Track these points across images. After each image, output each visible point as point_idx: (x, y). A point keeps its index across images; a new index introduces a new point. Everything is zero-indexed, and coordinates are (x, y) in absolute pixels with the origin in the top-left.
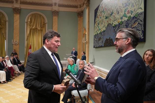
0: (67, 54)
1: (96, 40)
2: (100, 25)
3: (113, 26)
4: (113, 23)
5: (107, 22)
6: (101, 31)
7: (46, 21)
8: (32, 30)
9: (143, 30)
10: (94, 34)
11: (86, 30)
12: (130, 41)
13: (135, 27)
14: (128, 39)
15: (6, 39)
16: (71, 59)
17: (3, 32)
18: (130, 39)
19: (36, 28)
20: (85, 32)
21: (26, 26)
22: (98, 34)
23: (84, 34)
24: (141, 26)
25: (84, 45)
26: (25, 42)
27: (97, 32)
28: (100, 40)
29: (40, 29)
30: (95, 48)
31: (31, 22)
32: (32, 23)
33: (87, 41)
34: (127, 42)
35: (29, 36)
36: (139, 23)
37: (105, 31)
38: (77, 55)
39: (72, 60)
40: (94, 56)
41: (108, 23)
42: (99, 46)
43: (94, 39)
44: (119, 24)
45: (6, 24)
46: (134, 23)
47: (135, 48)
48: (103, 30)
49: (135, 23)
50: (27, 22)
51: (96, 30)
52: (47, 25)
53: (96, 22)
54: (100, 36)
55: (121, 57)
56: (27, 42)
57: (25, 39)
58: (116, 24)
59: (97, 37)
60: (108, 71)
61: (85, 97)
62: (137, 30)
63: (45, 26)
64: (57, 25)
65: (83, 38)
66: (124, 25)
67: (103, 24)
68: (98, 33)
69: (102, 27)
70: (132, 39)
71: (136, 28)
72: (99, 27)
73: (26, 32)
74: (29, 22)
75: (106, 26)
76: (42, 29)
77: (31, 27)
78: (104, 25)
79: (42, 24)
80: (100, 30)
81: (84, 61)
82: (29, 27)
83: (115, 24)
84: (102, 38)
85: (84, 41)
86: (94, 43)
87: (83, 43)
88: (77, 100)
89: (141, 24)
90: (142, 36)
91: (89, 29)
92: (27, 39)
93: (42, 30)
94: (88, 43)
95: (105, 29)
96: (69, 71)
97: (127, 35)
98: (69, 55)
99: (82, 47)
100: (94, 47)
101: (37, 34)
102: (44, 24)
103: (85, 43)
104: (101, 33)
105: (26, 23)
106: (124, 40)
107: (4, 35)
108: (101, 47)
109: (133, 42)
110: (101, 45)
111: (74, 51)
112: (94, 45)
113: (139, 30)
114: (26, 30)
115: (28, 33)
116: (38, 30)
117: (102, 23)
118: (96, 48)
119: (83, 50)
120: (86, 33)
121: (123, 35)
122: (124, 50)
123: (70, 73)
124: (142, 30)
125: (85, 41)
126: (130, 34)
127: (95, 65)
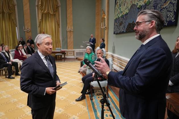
0: (83, 42)
1: (117, 25)
2: (121, 6)
3: (138, 7)
4: (138, 4)
5: (131, 2)
6: (122, 14)
7: (59, 4)
8: (44, 15)
9: (176, 11)
10: (115, 18)
11: (104, 14)
12: (154, 24)
13: (166, 7)
14: (152, 22)
15: (16, 26)
16: (88, 48)
17: (13, 18)
18: (155, 22)
19: (48, 12)
20: (104, 15)
21: (37, 10)
22: (119, 18)
23: (102, 19)
24: (173, 6)
25: (103, 31)
26: (38, 29)
27: (118, 15)
28: (121, 25)
29: (52, 13)
30: (115, 35)
31: (42, 5)
32: (43, 7)
33: (106, 26)
34: (151, 25)
35: (41, 22)
36: (171, 3)
37: (127, 14)
38: (95, 43)
39: (90, 48)
40: (114, 43)
41: (132, 4)
42: (120, 32)
43: (115, 24)
44: (146, 4)
45: (15, 8)
46: (164, 3)
47: (159, 33)
48: (125, 13)
49: (166, 2)
50: (38, 6)
51: (117, 13)
52: (60, 8)
53: (118, 2)
54: (121, 20)
55: (142, 46)
56: (39, 28)
57: (38, 25)
58: (142, 5)
59: (118, 22)
60: (129, 60)
61: (104, 87)
62: (167, 11)
63: (59, 9)
64: (72, 8)
65: (102, 24)
66: (152, 5)
67: (126, 5)
68: (120, 16)
69: (124, 9)
70: (157, 23)
71: (167, 9)
72: (120, 9)
73: (37, 17)
74: (40, 6)
75: (129, 7)
76: (55, 13)
77: (43, 11)
78: (126, 7)
79: (55, 7)
80: (122, 12)
81: (103, 49)
82: (41, 11)
83: (140, 5)
84: (123, 22)
85: (102, 27)
86: (114, 28)
87: (102, 28)
88: (96, 90)
89: (173, 4)
90: (173, 19)
91: (108, 12)
92: (40, 25)
93: (55, 15)
94: (107, 28)
95: (128, 11)
96: (88, 61)
97: (151, 17)
98: (86, 43)
99: (100, 34)
100: (114, 33)
101: (50, 19)
102: (57, 7)
103: (104, 28)
104: (122, 17)
105: (36, 7)
106: (147, 23)
107: (14, 21)
108: (123, 33)
109: (158, 25)
110: (123, 30)
111: (93, 38)
112: (115, 31)
113: (170, 11)
114: (37, 15)
115: (40, 19)
116: (51, 15)
117: (124, 4)
118: (117, 34)
119: (102, 37)
120: (105, 17)
121: (146, 17)
122: (146, 35)
123: (90, 64)
124: (174, 11)
125: (104, 26)
126: (154, 16)
127: (115, 54)
